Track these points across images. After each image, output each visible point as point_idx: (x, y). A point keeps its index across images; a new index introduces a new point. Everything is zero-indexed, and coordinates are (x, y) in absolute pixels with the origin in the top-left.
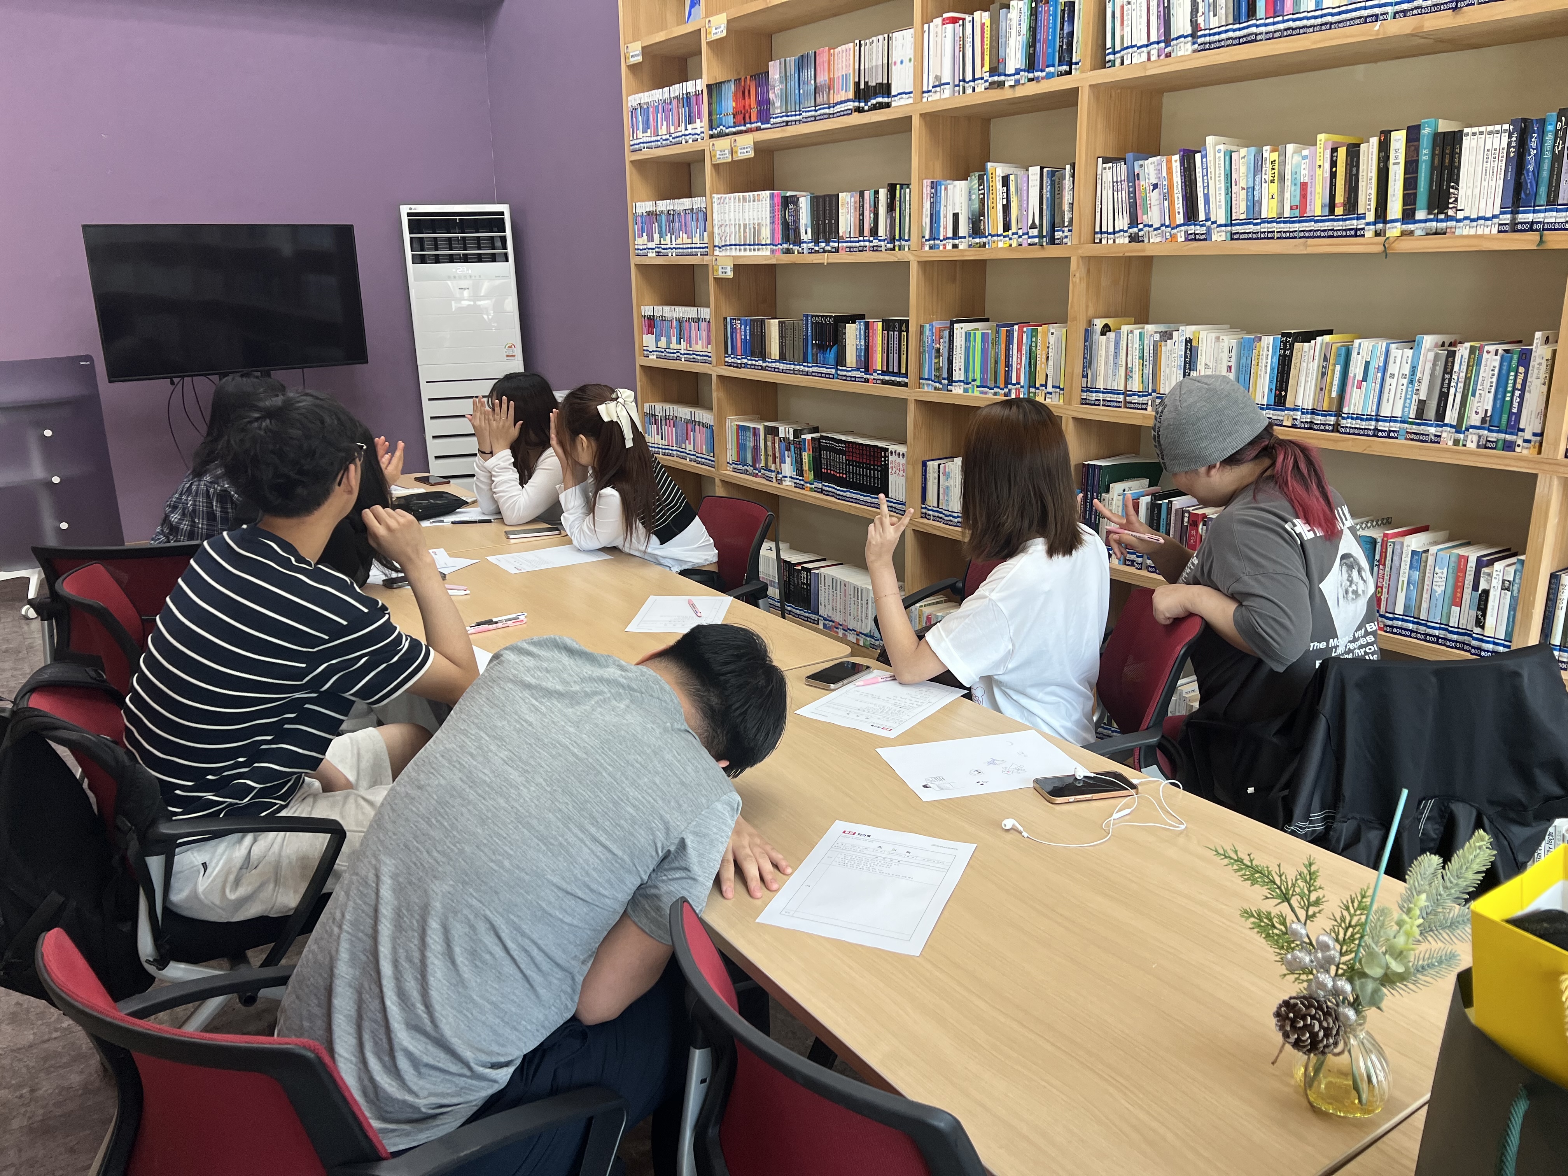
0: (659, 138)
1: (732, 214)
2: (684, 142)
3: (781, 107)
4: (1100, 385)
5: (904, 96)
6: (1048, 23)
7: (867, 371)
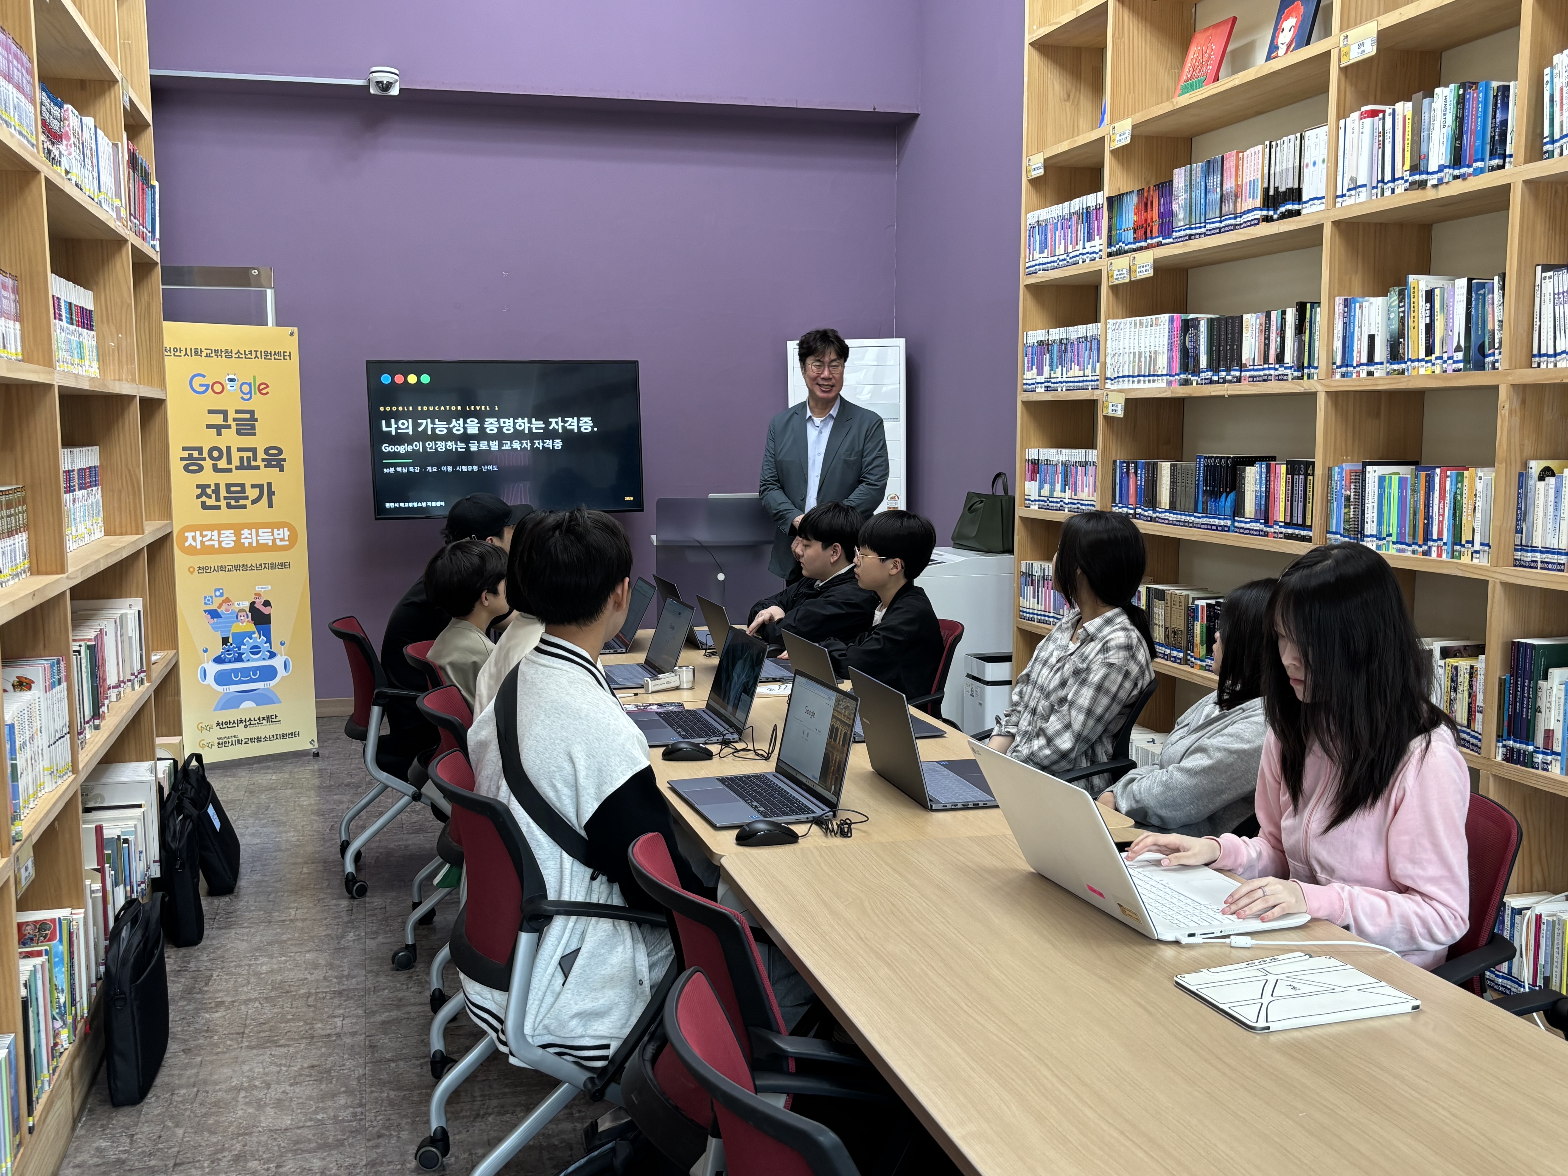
0: (1055, 258)
1: (1127, 341)
2: (1081, 262)
3: (1184, 218)
4: (1538, 542)
5: (1316, 202)
6: (1477, 111)
7: (1266, 523)
